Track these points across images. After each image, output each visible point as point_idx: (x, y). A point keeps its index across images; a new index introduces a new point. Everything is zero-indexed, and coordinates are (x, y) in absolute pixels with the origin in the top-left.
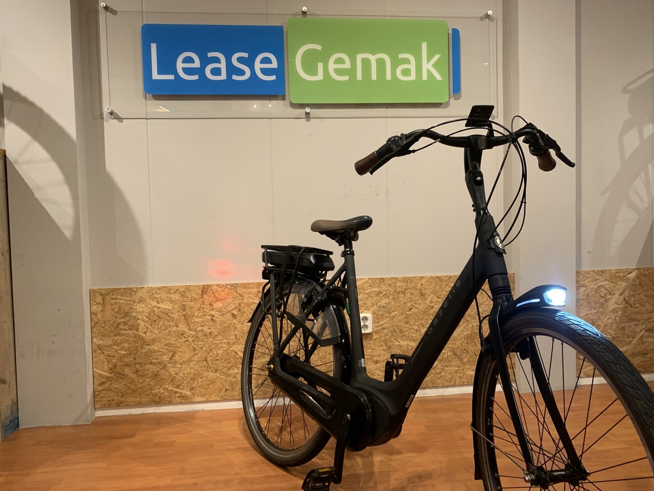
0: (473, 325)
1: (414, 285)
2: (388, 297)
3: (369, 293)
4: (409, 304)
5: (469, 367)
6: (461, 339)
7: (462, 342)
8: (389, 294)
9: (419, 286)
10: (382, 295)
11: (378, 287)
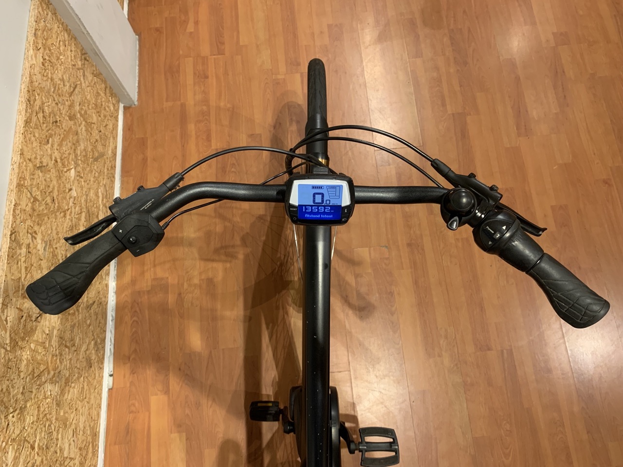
0: (79, 112)
1: (28, 174)
2: (35, 232)
3: (26, 268)
4: (49, 200)
5: (106, 149)
6: (87, 140)
7: (90, 141)
8: (33, 231)
9: (30, 165)
10: (31, 245)
11: (21, 249)
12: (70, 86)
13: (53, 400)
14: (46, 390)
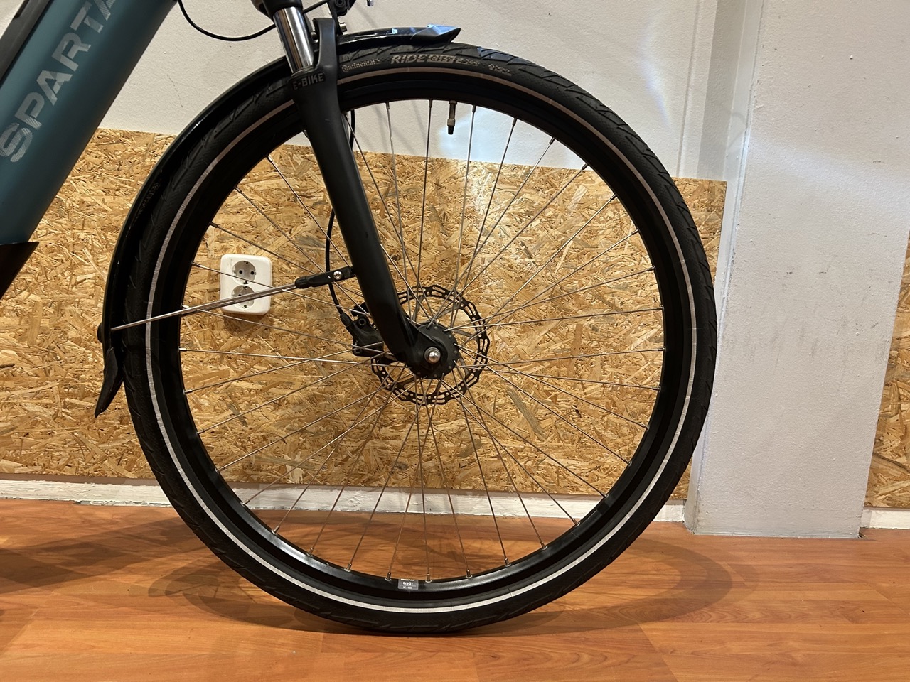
0: (580, 327)
3: (269, 191)
5: (555, 444)
6: (541, 362)
7: (542, 371)
9: (430, 189)
10: (308, 203)
11: (297, 177)
12: (613, 293)
13: (68, 292)
14: (85, 268)
